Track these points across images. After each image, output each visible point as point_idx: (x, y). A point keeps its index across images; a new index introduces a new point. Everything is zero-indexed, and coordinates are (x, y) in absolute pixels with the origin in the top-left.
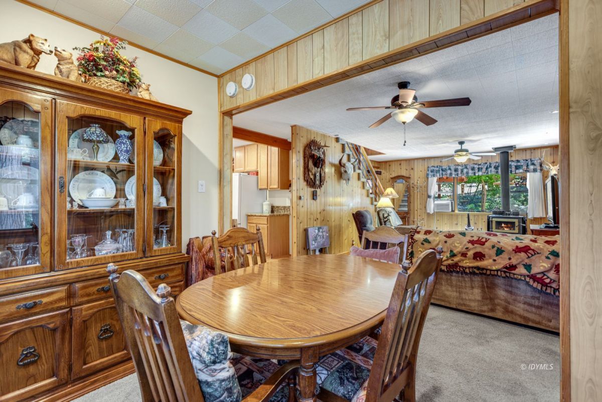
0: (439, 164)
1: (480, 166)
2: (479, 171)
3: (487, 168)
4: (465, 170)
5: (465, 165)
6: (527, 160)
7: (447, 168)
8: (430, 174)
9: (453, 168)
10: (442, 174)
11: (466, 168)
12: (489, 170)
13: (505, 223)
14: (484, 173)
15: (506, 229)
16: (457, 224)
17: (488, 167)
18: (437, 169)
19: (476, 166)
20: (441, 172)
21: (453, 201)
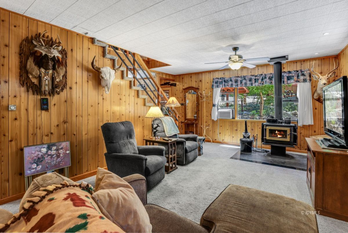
0: (222, 76)
1: (257, 78)
2: (255, 82)
3: (262, 79)
4: (244, 81)
5: (244, 77)
6: (297, 71)
7: (229, 80)
8: (215, 85)
9: (233, 79)
10: (225, 85)
11: (245, 79)
12: (264, 80)
13: (278, 131)
14: (260, 84)
15: (279, 136)
16: (237, 130)
17: (264, 78)
18: (220, 80)
19: (254, 78)
20: (224, 83)
21: (234, 110)
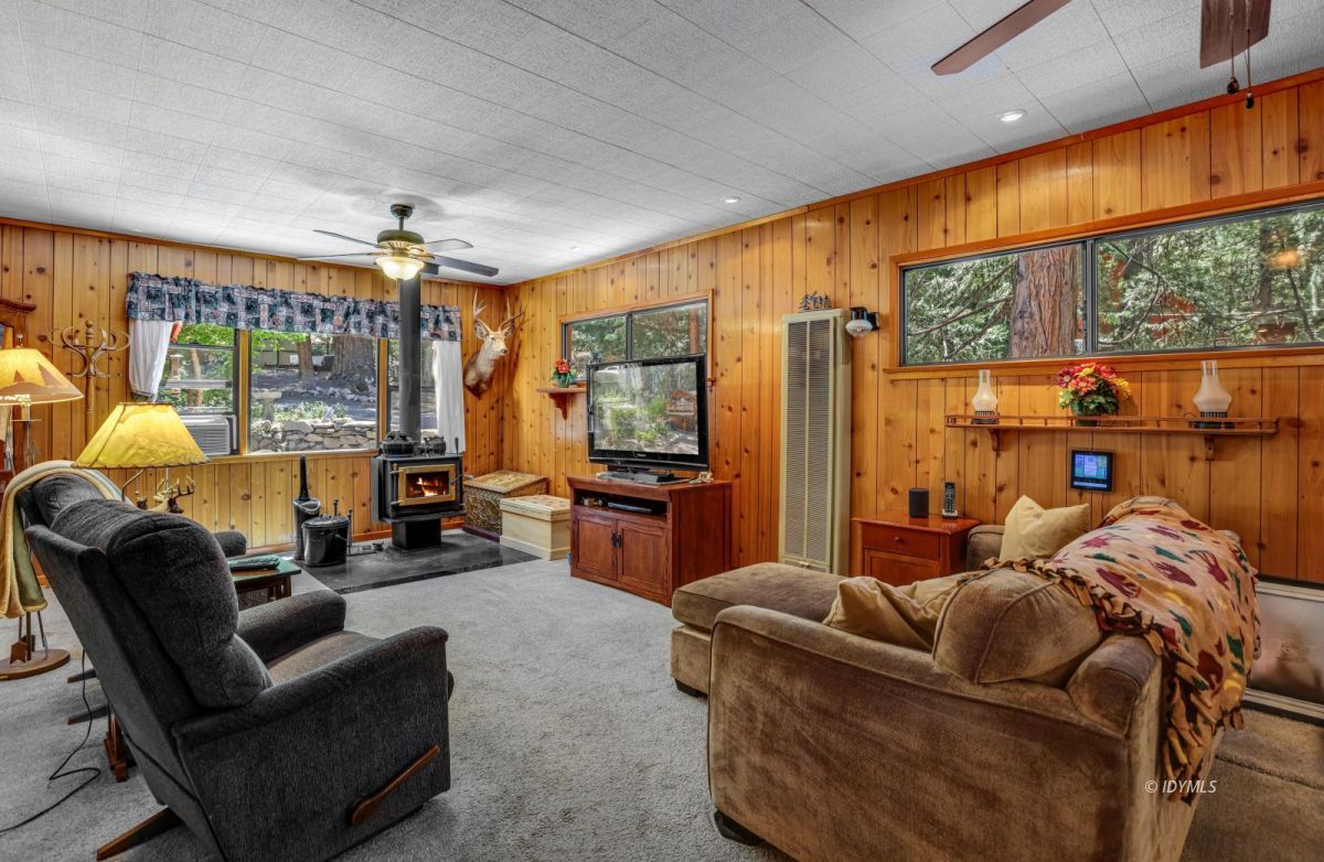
0: (182, 273)
1: (328, 306)
2: (323, 320)
3: (347, 315)
4: (283, 312)
5: (283, 294)
6: (436, 308)
7: (220, 295)
8: (144, 303)
9: (240, 297)
10: (198, 313)
11: (287, 303)
12: (353, 319)
13: (426, 476)
14: (340, 328)
15: (428, 494)
16: (248, 497)
17: (351, 310)
18: (177, 291)
19: (317, 303)
20: (193, 302)
21: (234, 417)
